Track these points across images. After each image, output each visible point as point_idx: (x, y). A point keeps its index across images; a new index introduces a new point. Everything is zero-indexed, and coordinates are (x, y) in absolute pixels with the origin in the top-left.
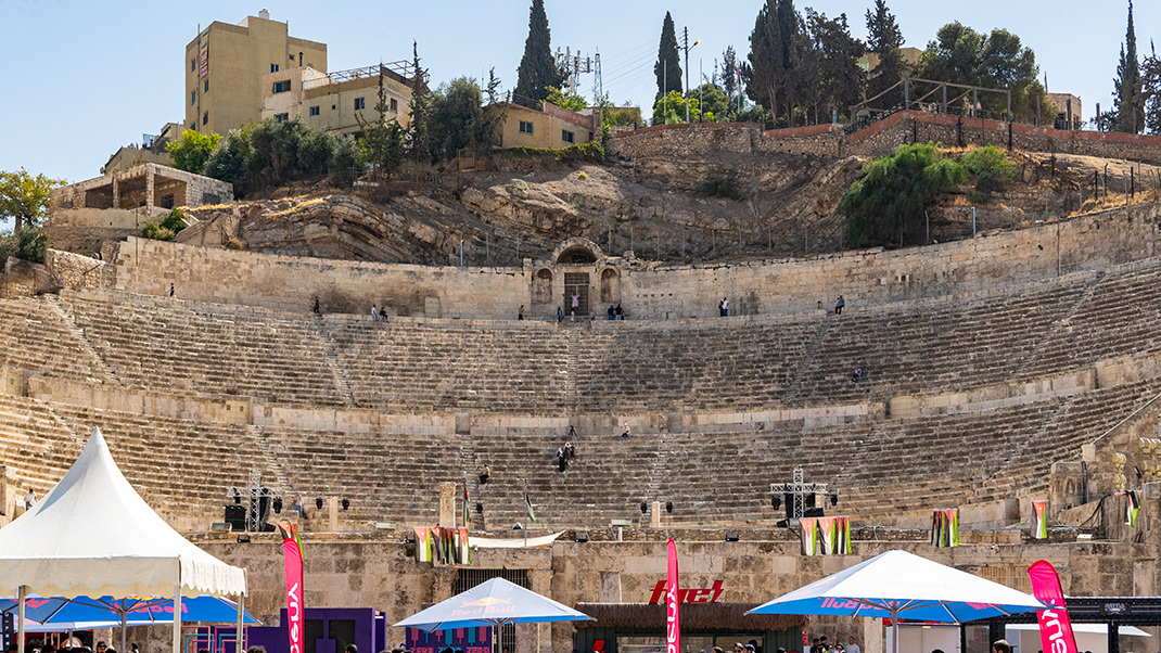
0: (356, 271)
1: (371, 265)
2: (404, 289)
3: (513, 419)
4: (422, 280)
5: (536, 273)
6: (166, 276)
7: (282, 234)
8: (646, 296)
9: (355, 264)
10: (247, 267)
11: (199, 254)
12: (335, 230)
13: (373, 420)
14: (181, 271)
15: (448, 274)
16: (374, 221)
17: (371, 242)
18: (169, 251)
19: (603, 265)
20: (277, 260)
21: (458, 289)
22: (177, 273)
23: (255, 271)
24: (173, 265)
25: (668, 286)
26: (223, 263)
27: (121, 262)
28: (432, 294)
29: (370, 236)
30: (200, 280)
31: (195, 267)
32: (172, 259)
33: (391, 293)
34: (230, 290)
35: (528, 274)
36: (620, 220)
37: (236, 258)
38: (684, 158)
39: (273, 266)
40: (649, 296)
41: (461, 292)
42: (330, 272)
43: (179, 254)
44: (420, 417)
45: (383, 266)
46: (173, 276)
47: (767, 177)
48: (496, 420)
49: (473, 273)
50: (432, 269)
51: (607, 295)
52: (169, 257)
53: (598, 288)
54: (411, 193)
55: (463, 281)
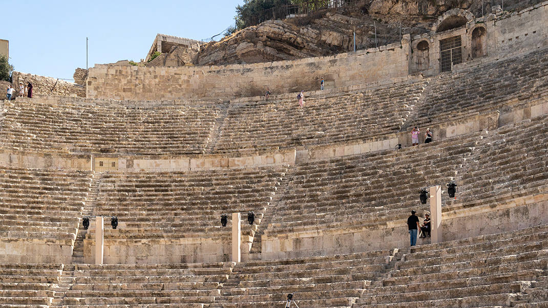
0: (269, 70)
1: (280, 63)
2: (307, 78)
3: (346, 148)
4: (320, 68)
5: (415, 46)
6: (124, 90)
7: (221, 54)
8: (510, 40)
9: (268, 64)
10: (186, 78)
11: (149, 72)
12: (260, 46)
13: (223, 163)
14: (136, 85)
15: (341, 60)
16: (292, 35)
17: (291, 52)
18: (127, 72)
19: (473, 26)
20: (208, 70)
21: (349, 70)
22: (133, 87)
23: (192, 80)
24: (129, 82)
25: (532, 25)
26: (168, 77)
27: (90, 83)
28: (328, 78)
29: (290, 48)
30: (150, 91)
31: (147, 81)
32: (129, 78)
33: (296, 82)
34: (173, 96)
35: (406, 46)
37: (178, 72)
39: (206, 75)
40: (514, 39)
41: (351, 73)
42: (249, 73)
43: (134, 74)
44: (264, 156)
46: (130, 90)
48: (331, 150)
49: (361, 55)
50: (328, 58)
51: (478, 52)
52: (127, 76)
53: (469, 46)
55: (353, 63)
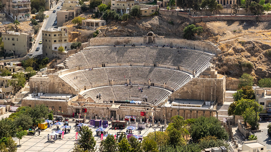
1: (122, 37)
2: (127, 41)
4: (129, 39)
5: (145, 37)
6: (96, 42)
7: (111, 33)
9: (120, 37)
12: (118, 32)
15: (133, 38)
18: (96, 39)
19: (154, 36)
20: (110, 38)
23: (107, 40)
26: (103, 39)
27: (90, 42)
28: (130, 41)
33: (125, 41)
35: (143, 38)
36: (157, 27)
38: (168, 16)
41: (134, 40)
42: (117, 39)
45: (124, 37)
47: (178, 21)
48: (135, 64)
49: (136, 38)
50: (130, 37)
53: (153, 39)
54: (129, 24)
